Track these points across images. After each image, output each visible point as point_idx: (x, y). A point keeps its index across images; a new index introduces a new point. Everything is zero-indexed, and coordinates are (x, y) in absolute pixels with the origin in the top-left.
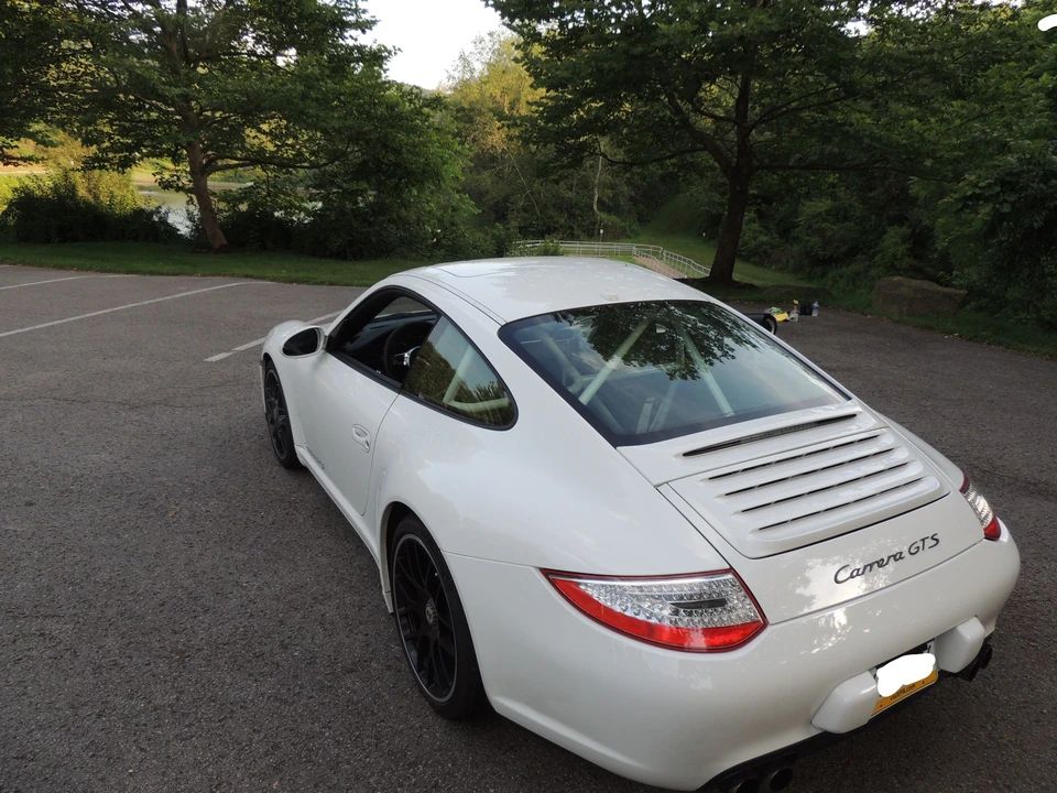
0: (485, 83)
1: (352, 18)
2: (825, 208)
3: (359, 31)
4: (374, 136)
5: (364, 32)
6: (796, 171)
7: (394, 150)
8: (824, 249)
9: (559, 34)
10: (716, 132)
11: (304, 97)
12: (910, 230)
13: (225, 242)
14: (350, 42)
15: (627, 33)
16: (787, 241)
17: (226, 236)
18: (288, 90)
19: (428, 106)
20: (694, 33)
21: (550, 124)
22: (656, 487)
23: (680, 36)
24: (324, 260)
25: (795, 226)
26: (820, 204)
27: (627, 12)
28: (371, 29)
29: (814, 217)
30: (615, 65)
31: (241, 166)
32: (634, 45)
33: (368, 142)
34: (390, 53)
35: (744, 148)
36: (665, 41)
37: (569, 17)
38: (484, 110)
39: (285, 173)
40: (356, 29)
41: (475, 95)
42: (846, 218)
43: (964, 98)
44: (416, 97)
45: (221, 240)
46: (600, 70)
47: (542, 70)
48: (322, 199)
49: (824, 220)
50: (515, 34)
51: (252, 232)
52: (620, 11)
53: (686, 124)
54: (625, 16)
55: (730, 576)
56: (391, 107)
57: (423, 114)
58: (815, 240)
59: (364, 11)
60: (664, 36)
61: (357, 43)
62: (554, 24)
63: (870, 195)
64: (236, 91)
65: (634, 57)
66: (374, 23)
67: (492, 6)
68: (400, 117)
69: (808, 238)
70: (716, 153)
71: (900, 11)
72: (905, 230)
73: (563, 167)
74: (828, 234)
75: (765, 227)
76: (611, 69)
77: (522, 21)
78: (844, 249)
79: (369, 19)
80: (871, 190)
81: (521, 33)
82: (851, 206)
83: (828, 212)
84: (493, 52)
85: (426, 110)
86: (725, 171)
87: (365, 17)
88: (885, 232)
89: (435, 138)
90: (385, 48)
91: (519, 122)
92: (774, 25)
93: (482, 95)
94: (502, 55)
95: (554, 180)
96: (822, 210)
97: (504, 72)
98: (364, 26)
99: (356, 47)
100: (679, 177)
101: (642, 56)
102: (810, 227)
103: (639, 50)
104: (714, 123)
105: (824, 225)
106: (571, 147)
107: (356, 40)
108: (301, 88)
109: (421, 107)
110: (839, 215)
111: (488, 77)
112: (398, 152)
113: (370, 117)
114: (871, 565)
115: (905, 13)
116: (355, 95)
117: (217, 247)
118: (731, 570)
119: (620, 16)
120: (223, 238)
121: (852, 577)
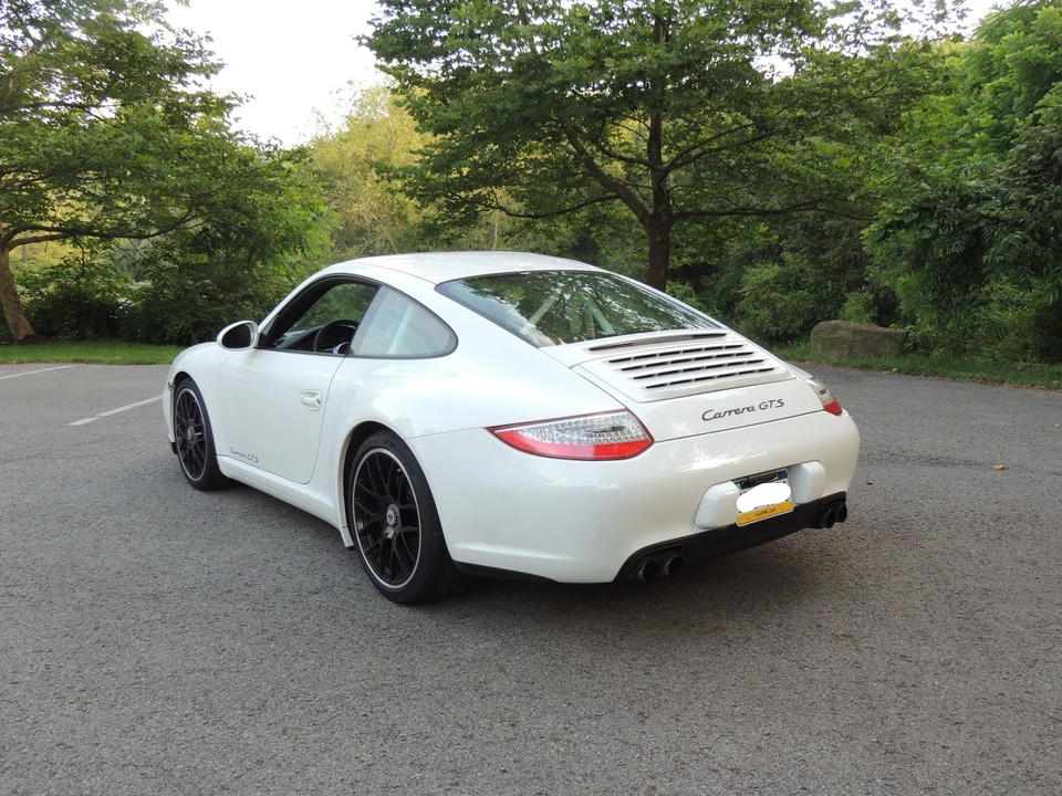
0: (345, 141)
1: (196, 61)
2: (772, 275)
3: (203, 76)
4: (221, 197)
5: (208, 77)
6: (722, 219)
7: (246, 213)
8: (776, 325)
9: (442, 75)
10: (628, 178)
11: (143, 150)
12: (872, 296)
13: (33, 333)
14: (191, 90)
15: (519, 71)
16: (732, 317)
17: (32, 324)
18: (124, 142)
19: (289, 160)
20: (591, 68)
21: (437, 175)
22: (571, 368)
23: (575, 72)
24: (163, 347)
25: (739, 298)
26: (767, 271)
27: (518, 50)
28: (216, 73)
29: (761, 286)
30: (509, 106)
31: (52, 238)
32: (527, 82)
33: (211, 206)
34: (240, 100)
35: (661, 194)
36: (560, 78)
37: (454, 57)
38: (346, 173)
39: (104, 248)
40: (199, 73)
41: (332, 155)
42: (798, 286)
43: (889, 133)
44: (275, 148)
45: (26, 329)
46: (493, 110)
47: (427, 114)
48: (152, 278)
49: (773, 289)
50: (392, 77)
51: (66, 318)
52: (510, 49)
53: (594, 171)
54: (516, 54)
55: (625, 413)
56: (244, 162)
57: (284, 169)
58: (765, 313)
59: (211, 54)
60: (559, 73)
61: (203, 90)
62: (436, 64)
63: (822, 257)
64: (57, 146)
65: (528, 96)
66: (221, 66)
67: (367, 45)
68: (255, 173)
69: (756, 312)
70: (629, 200)
71: (813, 45)
72: (868, 296)
73: (454, 224)
74: (779, 305)
75: (704, 302)
76: (505, 111)
77: (401, 61)
78: (800, 323)
79: (216, 62)
80: (824, 251)
81: (398, 77)
82: (801, 271)
83: (777, 280)
84: (355, 104)
85: (286, 165)
86: (641, 221)
87: (213, 60)
88: (845, 300)
89: (297, 198)
90: (235, 94)
91: (401, 174)
92: (673, 58)
93: (342, 155)
94: (365, 107)
95: (445, 240)
96: (768, 277)
97: (368, 127)
98: (209, 70)
99: (199, 94)
100: (592, 232)
101: (538, 94)
102: (757, 298)
103: (533, 87)
104: (625, 168)
105: (773, 295)
106: (465, 201)
107: (200, 85)
108: (139, 138)
109: (281, 161)
110: (790, 283)
111: (348, 133)
112: (251, 215)
113: (216, 174)
114: (730, 412)
115: (818, 47)
116: (198, 149)
117: (21, 338)
118: (627, 409)
119: (511, 54)
120: (29, 327)
121: (715, 417)
